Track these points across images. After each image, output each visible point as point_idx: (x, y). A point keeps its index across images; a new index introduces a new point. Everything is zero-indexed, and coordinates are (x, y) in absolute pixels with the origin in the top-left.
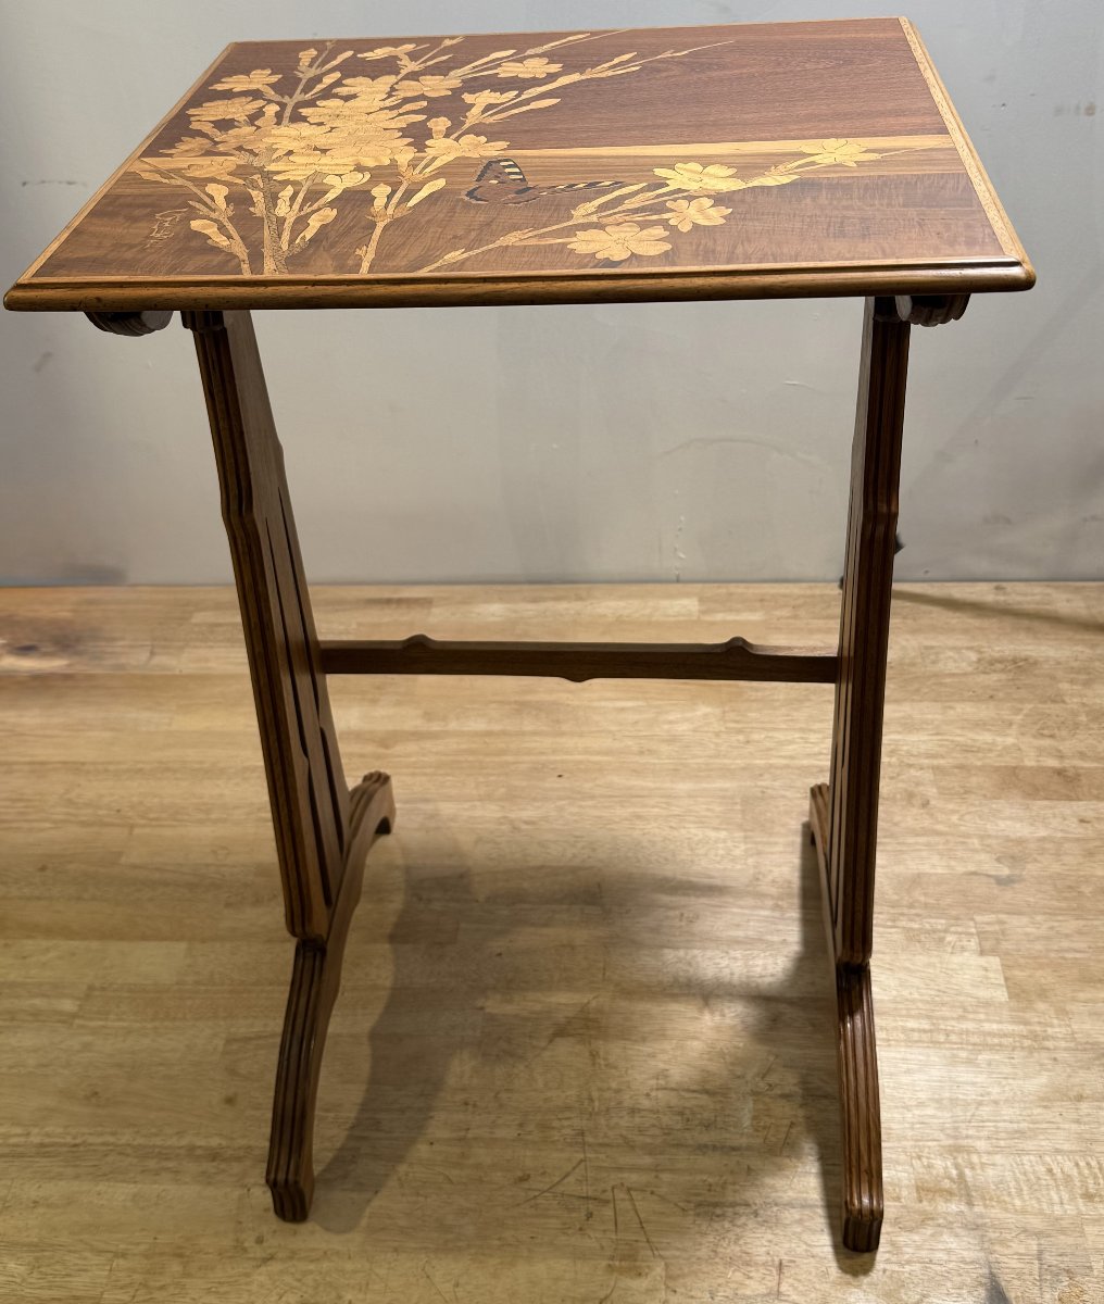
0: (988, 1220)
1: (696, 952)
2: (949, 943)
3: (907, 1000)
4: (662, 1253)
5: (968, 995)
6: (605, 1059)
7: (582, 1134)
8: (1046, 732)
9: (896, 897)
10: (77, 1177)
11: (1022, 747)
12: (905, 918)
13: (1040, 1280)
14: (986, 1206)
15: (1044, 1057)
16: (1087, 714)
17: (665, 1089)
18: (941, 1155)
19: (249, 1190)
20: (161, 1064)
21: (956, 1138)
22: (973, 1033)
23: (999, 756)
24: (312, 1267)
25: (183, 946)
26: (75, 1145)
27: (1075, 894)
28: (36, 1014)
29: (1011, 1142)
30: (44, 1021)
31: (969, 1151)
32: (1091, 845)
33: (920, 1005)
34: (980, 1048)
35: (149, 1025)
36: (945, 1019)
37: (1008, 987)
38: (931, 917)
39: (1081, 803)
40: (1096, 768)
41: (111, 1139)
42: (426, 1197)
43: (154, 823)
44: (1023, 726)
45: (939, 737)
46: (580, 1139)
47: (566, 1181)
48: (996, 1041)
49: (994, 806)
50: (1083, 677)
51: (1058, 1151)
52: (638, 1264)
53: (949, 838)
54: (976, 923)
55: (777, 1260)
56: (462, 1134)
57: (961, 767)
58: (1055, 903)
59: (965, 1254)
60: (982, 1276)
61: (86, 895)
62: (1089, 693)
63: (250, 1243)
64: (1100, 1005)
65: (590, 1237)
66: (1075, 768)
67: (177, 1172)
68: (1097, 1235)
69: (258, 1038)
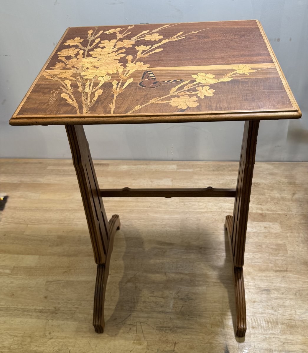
0: (227, 333)
1: (164, 261)
4: (147, 339)
6: (139, 288)
7: (131, 308)
8: (259, 203)
9: (215, 247)
10: (7, 316)
11: (253, 207)
12: (217, 253)
13: (238, 349)
14: (227, 329)
16: (271, 198)
17: (153, 296)
18: (218, 316)
19: (48, 320)
20: (30, 287)
21: (222, 311)
24: (62, 340)
25: (37, 257)
26: (7, 308)
27: (260, 247)
30: (2, 275)
32: (266, 234)
35: (28, 277)
39: (266, 223)
40: (271, 213)
41: (16, 306)
43: (33, 224)
44: (254, 202)
47: (125, 320)
50: (271, 188)
52: (141, 342)
55: (174, 342)
58: (255, 250)
60: (224, 347)
61: (15, 243)
62: (272, 193)
63: (47, 334)
64: (263, 277)
65: (130, 335)
66: (265, 213)
67: (31, 316)
68: (254, 338)
69: (54, 281)
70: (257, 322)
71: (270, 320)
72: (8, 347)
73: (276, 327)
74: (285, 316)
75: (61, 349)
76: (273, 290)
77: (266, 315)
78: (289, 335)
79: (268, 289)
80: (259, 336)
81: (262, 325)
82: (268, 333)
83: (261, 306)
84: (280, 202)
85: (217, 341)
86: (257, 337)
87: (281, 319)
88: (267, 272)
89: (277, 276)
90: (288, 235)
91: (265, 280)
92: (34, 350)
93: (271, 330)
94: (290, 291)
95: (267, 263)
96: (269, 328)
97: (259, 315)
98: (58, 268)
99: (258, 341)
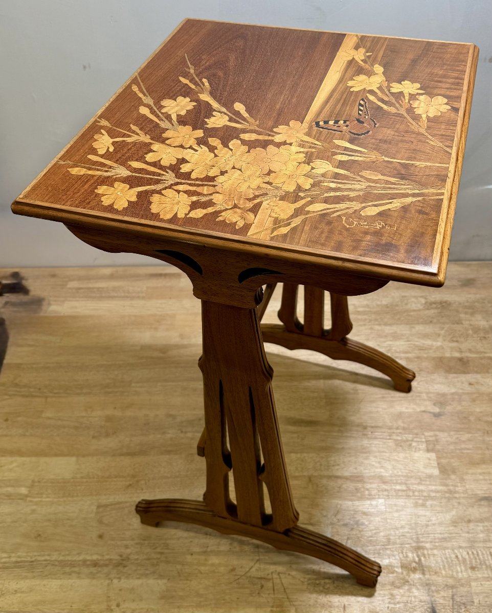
0: (431, 581)
1: (305, 455)
2: (414, 446)
3: (396, 475)
4: (294, 603)
5: (423, 472)
10: (34, 577)
11: (445, 347)
12: (394, 435)
14: (430, 575)
15: (454, 502)
18: (411, 551)
19: (112, 580)
20: (68, 519)
23: (435, 352)
25: (74, 459)
26: (32, 562)
29: (440, 544)
30: (13, 499)
31: (423, 548)
33: (402, 478)
34: (428, 498)
35: (62, 500)
36: (412, 484)
37: (439, 468)
38: (406, 434)
39: (470, 375)
41: (48, 558)
42: (191, 581)
43: (56, 395)
44: (445, 336)
45: (409, 343)
51: (460, 547)
52: (284, 609)
54: (425, 436)
57: (418, 358)
58: (459, 426)
59: (422, 598)
61: (28, 434)
62: (473, 319)
66: (467, 357)
67: (79, 573)
69: (112, 505)
70: (477, 558)
83: (481, 528)
86: (481, 585)
91: (481, 480)
98: (115, 479)
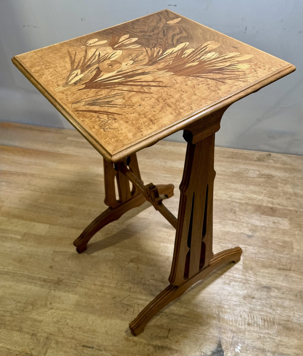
6: (140, 270)
7: (130, 288)
8: (271, 197)
9: (221, 237)
13: (231, 344)
16: (283, 193)
17: (153, 279)
21: (220, 304)
22: (231, 276)
24: (61, 312)
27: (266, 242)
28: (12, 238)
32: (274, 230)
40: (281, 208)
46: (130, 290)
47: (124, 300)
48: (236, 279)
49: (252, 215)
50: (285, 182)
53: (239, 223)
55: (169, 328)
56: (103, 284)
60: (217, 341)
63: (48, 304)
64: (265, 274)
65: (126, 315)
68: (248, 335)
71: (267, 319)
72: (11, 312)
73: (272, 327)
74: (282, 316)
75: (59, 321)
76: (274, 288)
77: (263, 313)
78: (285, 337)
79: (269, 287)
80: (254, 334)
81: (258, 323)
82: (263, 332)
84: (293, 198)
85: (211, 333)
87: (278, 319)
88: (270, 269)
89: (280, 274)
90: (296, 232)
92: (34, 318)
93: (267, 330)
94: (291, 291)
95: (271, 259)
96: (265, 327)
97: (256, 312)
99: (253, 339)
